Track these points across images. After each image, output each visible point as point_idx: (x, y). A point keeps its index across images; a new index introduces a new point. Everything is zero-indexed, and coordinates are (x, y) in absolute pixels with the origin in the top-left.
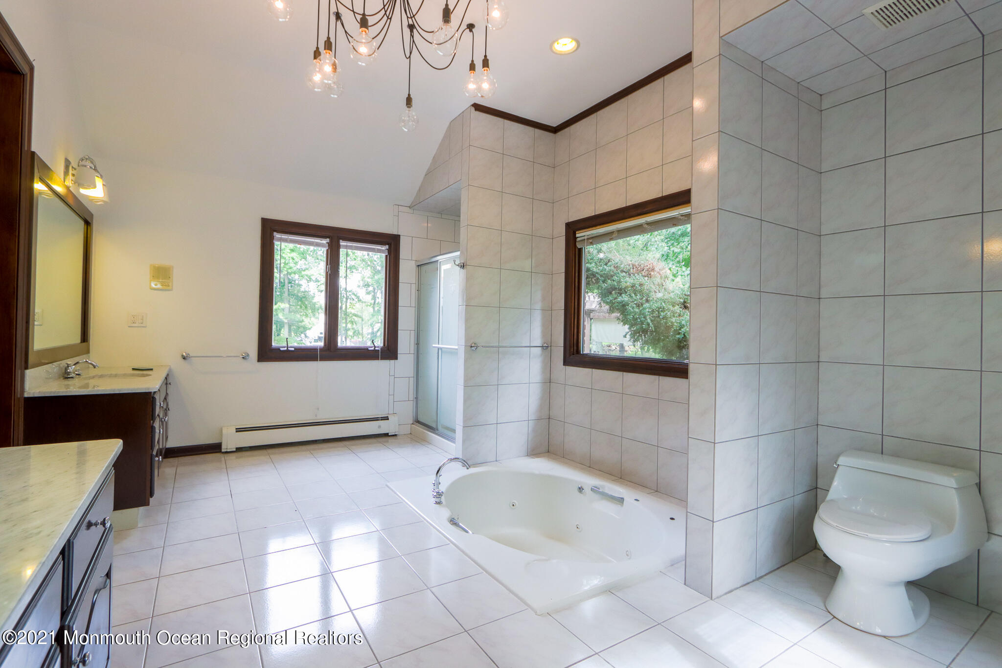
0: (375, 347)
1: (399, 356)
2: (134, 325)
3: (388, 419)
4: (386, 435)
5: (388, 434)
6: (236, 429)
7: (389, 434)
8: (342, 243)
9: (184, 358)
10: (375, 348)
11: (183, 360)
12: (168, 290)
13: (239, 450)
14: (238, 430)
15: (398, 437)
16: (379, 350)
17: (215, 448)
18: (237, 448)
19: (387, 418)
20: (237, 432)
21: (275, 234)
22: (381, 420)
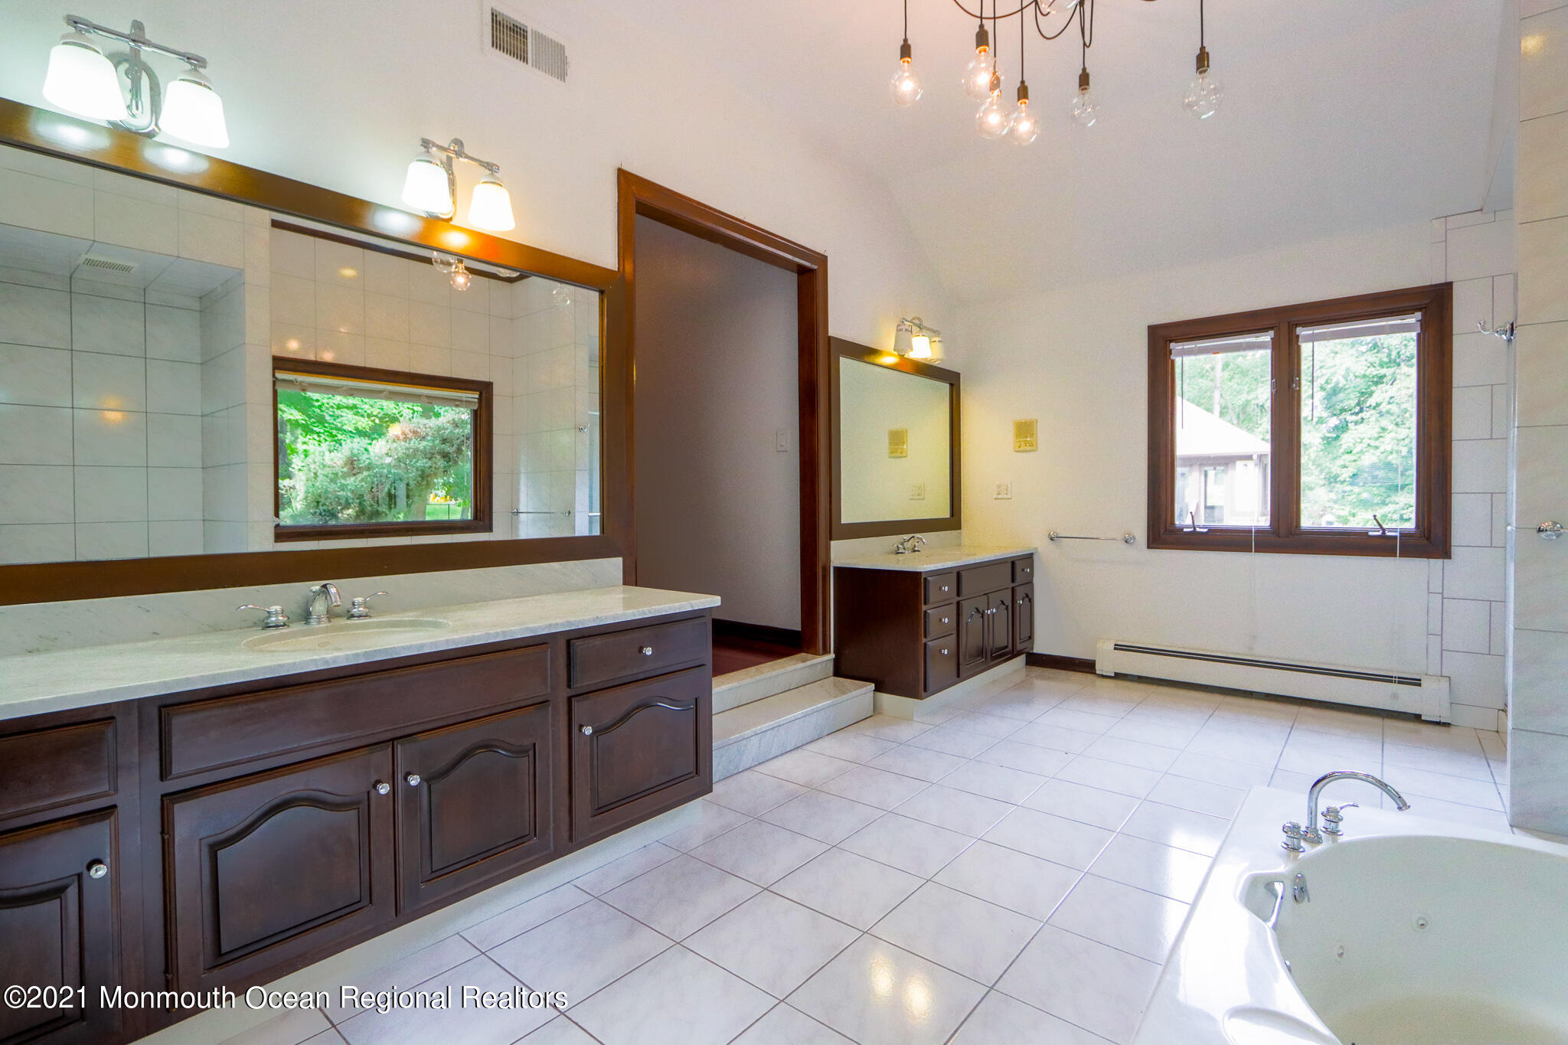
0: (1384, 530)
1: (1454, 550)
2: (1000, 497)
3: (1420, 685)
4: (1417, 718)
5: (1420, 716)
6: (1116, 645)
7: (1423, 718)
8: (1303, 332)
9: (1052, 539)
10: (1384, 532)
11: (1049, 540)
12: (1034, 451)
13: (1118, 676)
14: (1118, 647)
15: (1452, 730)
16: (1396, 537)
17: (1086, 666)
18: (1115, 673)
19: (1416, 682)
20: (1115, 649)
21: (1172, 345)
22: (1399, 683)
